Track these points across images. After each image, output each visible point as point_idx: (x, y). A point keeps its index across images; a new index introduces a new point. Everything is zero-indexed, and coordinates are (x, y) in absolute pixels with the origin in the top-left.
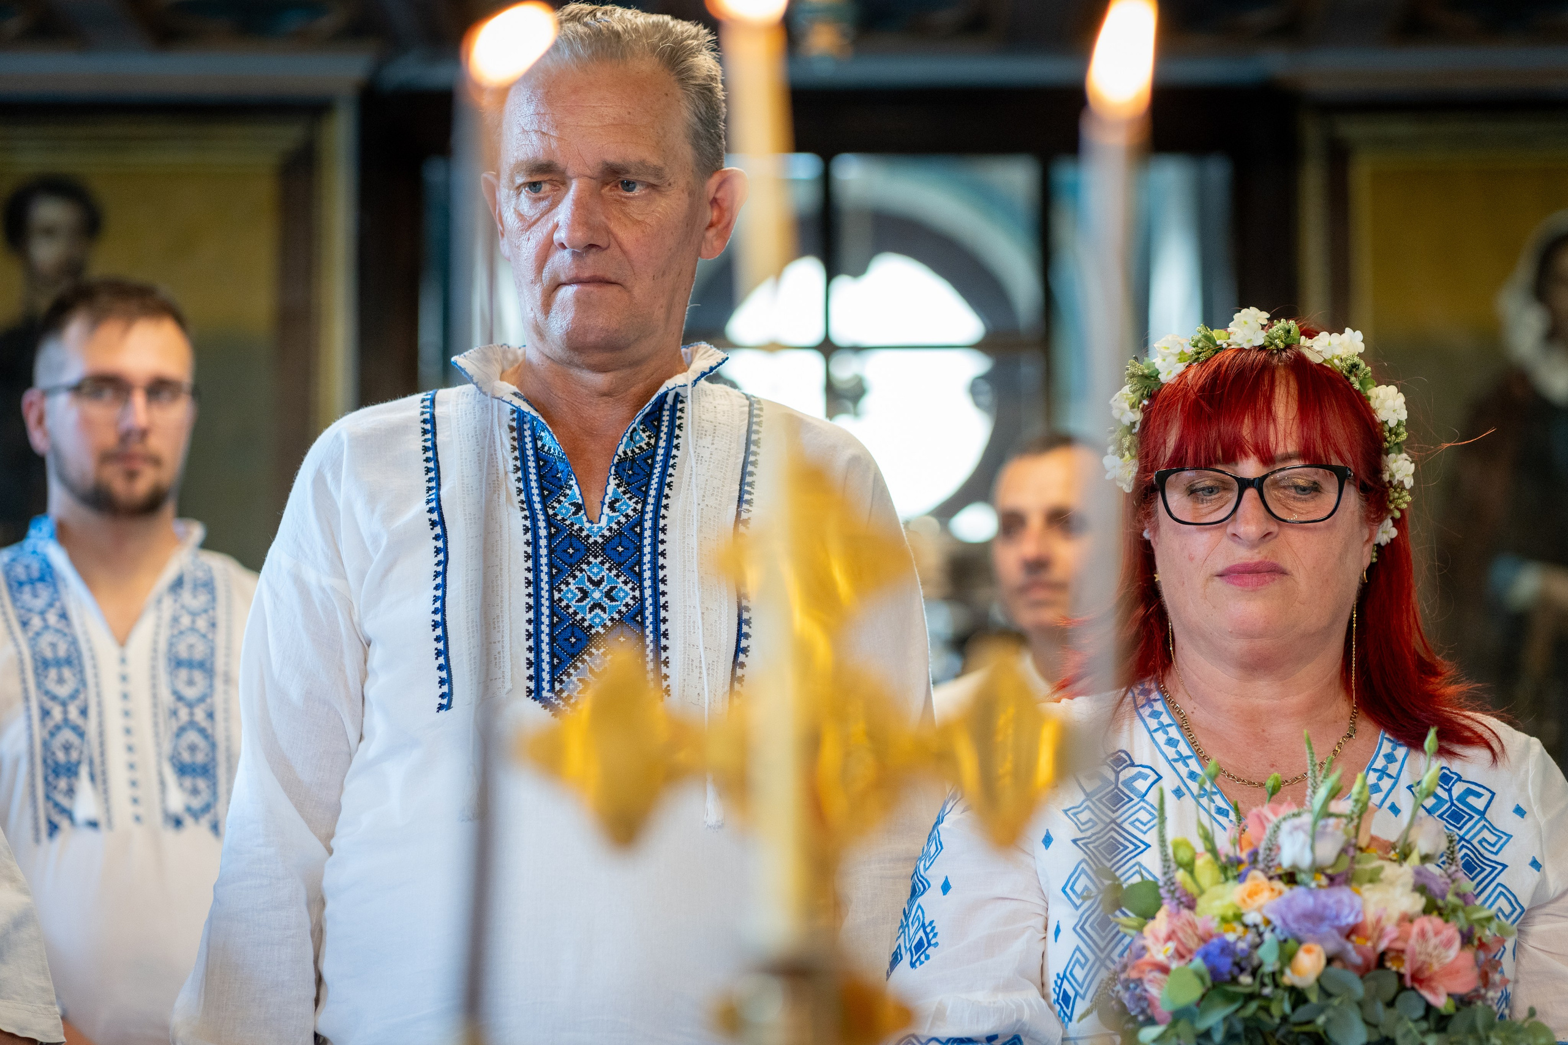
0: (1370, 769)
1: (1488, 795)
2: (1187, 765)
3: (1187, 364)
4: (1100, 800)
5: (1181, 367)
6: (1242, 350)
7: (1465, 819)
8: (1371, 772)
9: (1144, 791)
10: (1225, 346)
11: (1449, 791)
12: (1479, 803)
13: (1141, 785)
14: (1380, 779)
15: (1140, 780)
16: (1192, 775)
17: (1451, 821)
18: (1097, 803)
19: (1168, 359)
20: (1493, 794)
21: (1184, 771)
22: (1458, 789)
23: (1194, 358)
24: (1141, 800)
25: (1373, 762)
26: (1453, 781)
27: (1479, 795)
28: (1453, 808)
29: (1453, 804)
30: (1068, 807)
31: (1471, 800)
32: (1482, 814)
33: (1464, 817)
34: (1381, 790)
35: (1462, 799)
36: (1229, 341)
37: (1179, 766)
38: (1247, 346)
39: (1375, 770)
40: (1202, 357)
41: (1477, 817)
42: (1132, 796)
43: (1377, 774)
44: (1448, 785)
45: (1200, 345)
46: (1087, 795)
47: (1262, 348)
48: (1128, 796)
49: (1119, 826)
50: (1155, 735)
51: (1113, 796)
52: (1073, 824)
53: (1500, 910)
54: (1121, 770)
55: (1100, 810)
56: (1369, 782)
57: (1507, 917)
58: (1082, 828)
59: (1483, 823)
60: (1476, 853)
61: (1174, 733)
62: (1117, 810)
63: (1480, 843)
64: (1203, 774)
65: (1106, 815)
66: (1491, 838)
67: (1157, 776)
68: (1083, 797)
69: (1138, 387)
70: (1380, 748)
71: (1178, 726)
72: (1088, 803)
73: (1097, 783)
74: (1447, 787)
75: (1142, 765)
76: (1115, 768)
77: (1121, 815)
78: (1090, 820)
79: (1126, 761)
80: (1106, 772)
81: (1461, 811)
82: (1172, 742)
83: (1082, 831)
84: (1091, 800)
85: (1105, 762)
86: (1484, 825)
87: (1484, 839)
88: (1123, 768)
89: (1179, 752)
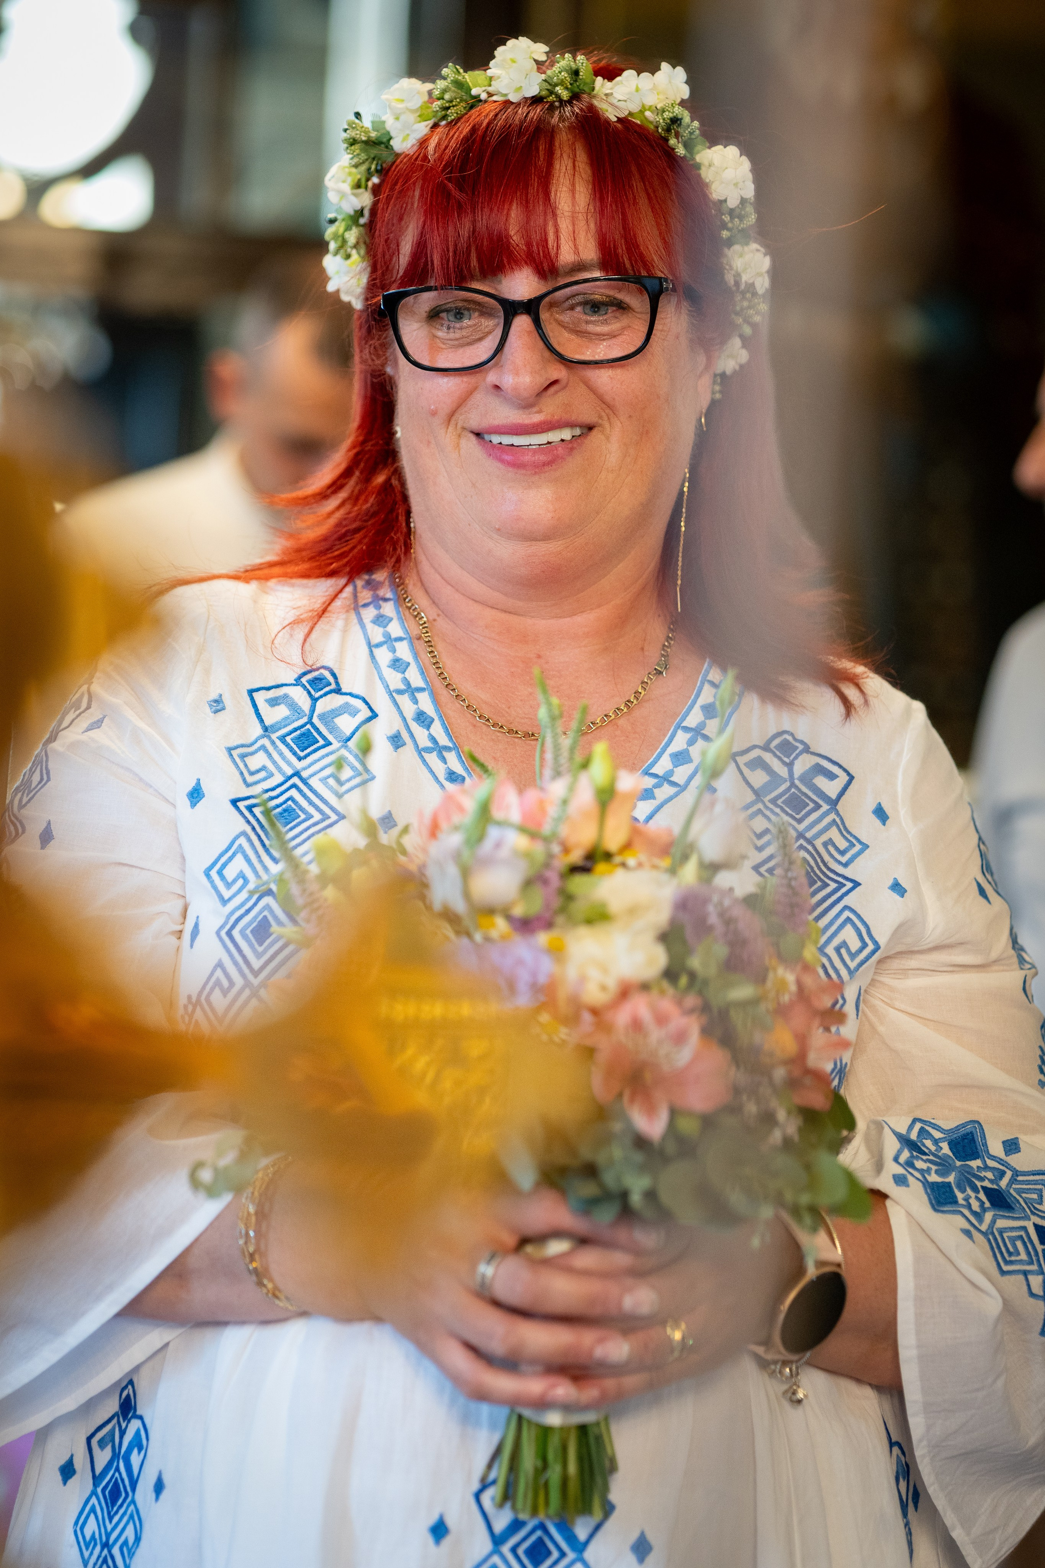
0: (678, 727)
1: (844, 778)
2: (415, 701)
3: (430, 123)
4: (282, 739)
5: (423, 129)
6: (507, 103)
7: (808, 808)
8: (680, 732)
9: (348, 733)
10: (484, 96)
11: (790, 766)
12: (831, 788)
13: (346, 723)
14: (691, 742)
15: (346, 716)
16: (422, 718)
17: (787, 809)
18: (278, 743)
19: (402, 118)
20: (851, 778)
21: (409, 709)
22: (802, 764)
23: (440, 114)
24: (342, 746)
25: (684, 719)
26: (797, 752)
27: (832, 776)
28: (793, 790)
29: (793, 785)
30: (235, 744)
31: (821, 782)
32: (834, 803)
33: (808, 805)
34: (690, 761)
35: (807, 778)
36: (490, 89)
37: (404, 701)
38: (514, 98)
39: (686, 729)
40: (452, 114)
41: (825, 807)
42: (330, 738)
43: (688, 736)
44: (788, 757)
45: (447, 96)
46: (266, 729)
47: (536, 100)
48: (324, 738)
49: (304, 781)
50: (376, 651)
51: (303, 735)
52: (237, 774)
53: (844, 944)
54: (321, 697)
55: (281, 754)
56: (674, 748)
57: (853, 956)
58: (250, 779)
59: (833, 816)
60: (819, 860)
61: (404, 651)
62: (306, 757)
63: (825, 845)
64: (436, 718)
65: (288, 763)
66: (842, 844)
67: (370, 714)
68: (258, 731)
69: (363, 156)
70: (698, 696)
71: (413, 640)
72: (265, 742)
73: (282, 711)
74: (786, 760)
75: (350, 694)
76: (313, 692)
77: (309, 766)
78: (264, 768)
79: (330, 684)
80: (299, 696)
81: (803, 797)
82: (397, 664)
83: (248, 785)
84: (269, 738)
85: (298, 682)
86: (834, 820)
87: (831, 841)
88: (325, 694)
89: (406, 682)
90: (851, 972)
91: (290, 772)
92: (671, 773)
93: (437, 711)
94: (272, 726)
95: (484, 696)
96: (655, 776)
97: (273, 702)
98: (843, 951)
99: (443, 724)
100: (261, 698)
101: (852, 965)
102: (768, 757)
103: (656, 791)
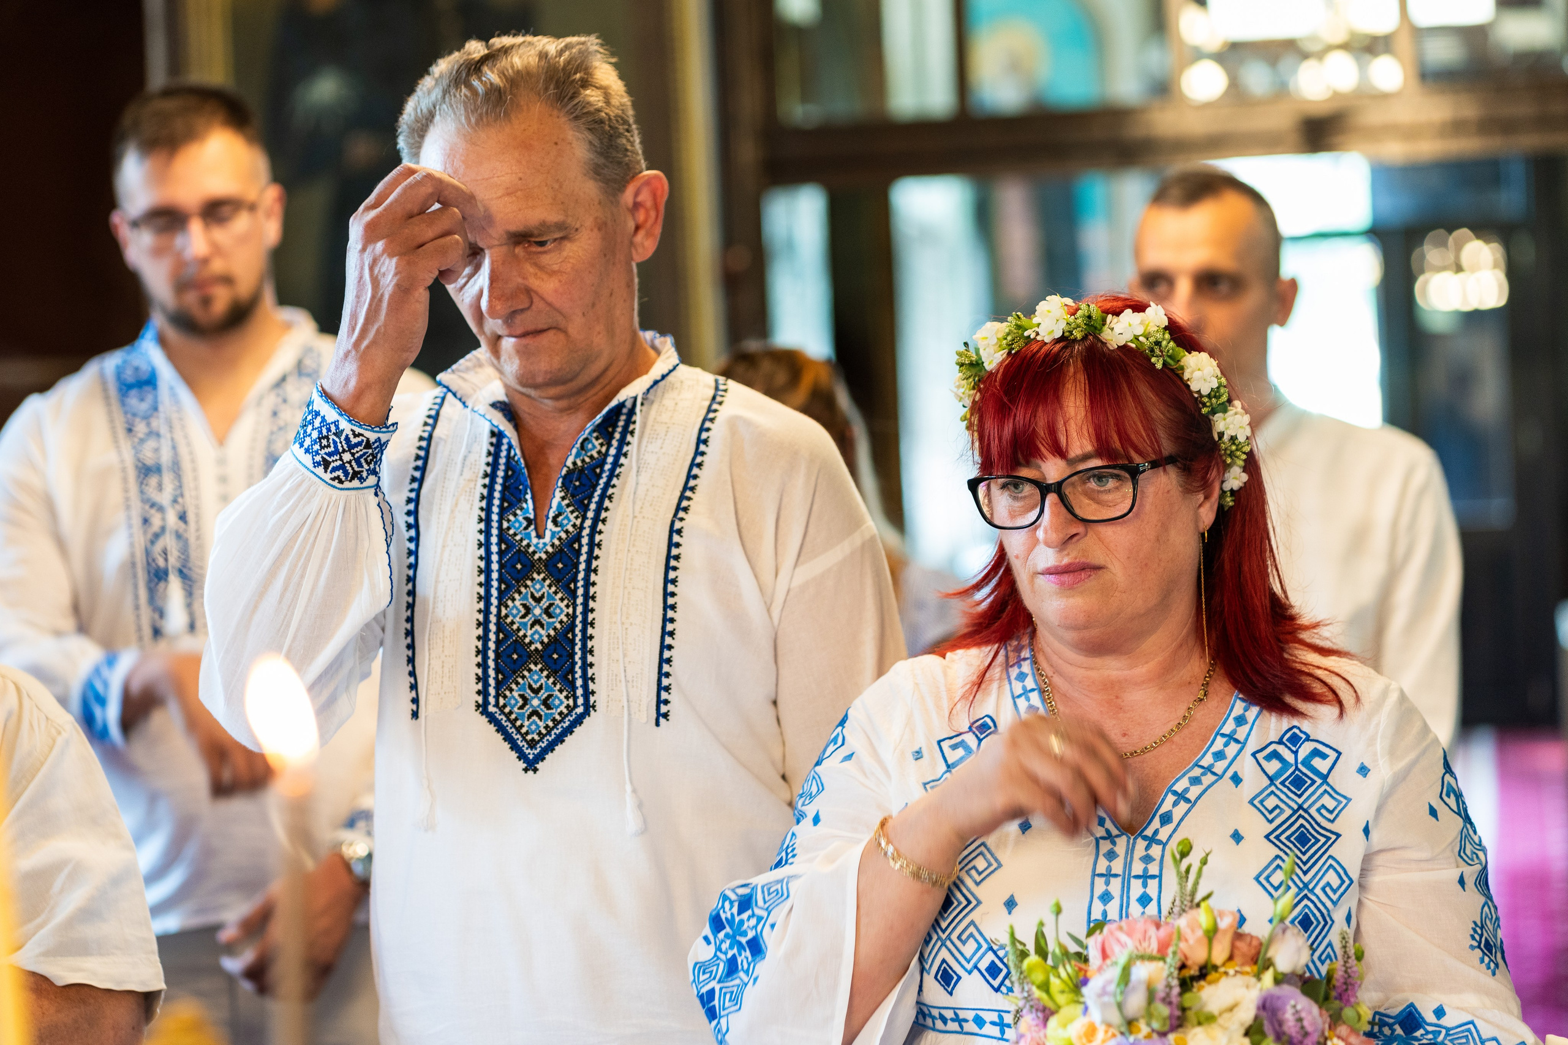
0: (1218, 733)
1: (1334, 756)
3: (1005, 352)
5: (1000, 356)
7: (1307, 784)
8: (1219, 737)
10: (1033, 335)
11: (1296, 753)
12: (1324, 766)
14: (1226, 744)
19: (987, 350)
20: (1339, 754)
22: (1305, 750)
25: (1221, 727)
26: (1301, 741)
27: (1324, 756)
28: (1298, 771)
29: (1297, 767)
30: (928, 780)
31: (1317, 762)
32: (1325, 778)
34: (1225, 758)
35: (1307, 762)
36: (1037, 330)
39: (1223, 735)
41: (1319, 781)
43: (1225, 740)
44: (1295, 745)
45: (1010, 337)
47: (1059, 340)
50: (1018, 701)
53: (1328, 884)
54: (984, 738)
56: (1214, 748)
57: (1336, 891)
59: (1325, 787)
60: (1313, 823)
61: (1035, 698)
63: (1318, 810)
66: (1331, 804)
68: (944, 768)
69: (968, 374)
70: (1232, 709)
71: (1041, 690)
72: (948, 775)
73: (960, 752)
74: (1294, 749)
76: (979, 735)
79: (990, 728)
80: (970, 739)
81: (1303, 777)
82: (1030, 709)
84: (951, 773)
85: (969, 729)
86: (1325, 789)
87: (1323, 805)
88: (987, 736)
90: (1335, 903)
92: (1213, 765)
94: (953, 764)
96: (1202, 768)
97: (954, 747)
98: (1328, 889)
100: (946, 745)
101: (1336, 897)
102: (1281, 749)
103: (1203, 778)
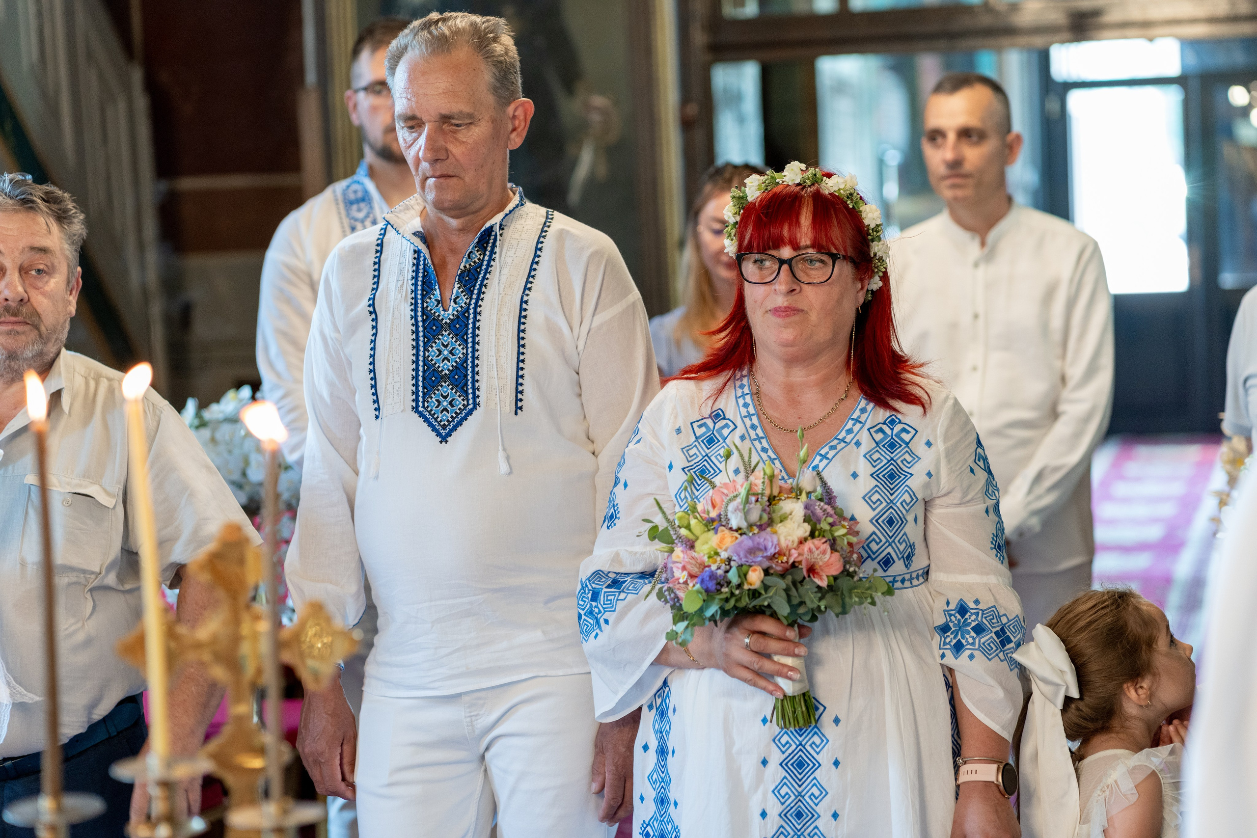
1: (913, 433)
2: (751, 420)
3: (762, 191)
4: (703, 441)
5: (758, 193)
6: (788, 185)
8: (850, 421)
9: (726, 436)
10: (781, 182)
11: (892, 430)
12: (906, 437)
13: (725, 432)
14: (854, 425)
15: (726, 429)
16: (753, 427)
17: (889, 449)
18: (701, 443)
19: (753, 191)
20: (918, 432)
21: (749, 423)
22: (897, 429)
24: (723, 442)
25: (852, 415)
26: (896, 423)
27: (908, 433)
28: (892, 440)
29: (892, 438)
30: (686, 446)
31: (903, 435)
32: (907, 444)
34: (853, 432)
35: (898, 435)
36: (783, 180)
37: (747, 420)
38: (791, 183)
39: (853, 420)
40: (768, 189)
41: (904, 446)
42: (720, 439)
43: (853, 422)
44: (892, 426)
46: (697, 438)
47: (799, 185)
48: (717, 439)
49: (709, 458)
50: (739, 401)
51: (710, 439)
52: (685, 457)
53: (904, 501)
54: (718, 422)
55: (702, 447)
56: (847, 428)
57: (908, 505)
58: (690, 459)
59: (907, 449)
60: (898, 468)
61: (748, 399)
62: (710, 448)
63: (902, 461)
64: (759, 426)
65: (704, 450)
66: (909, 459)
67: (734, 427)
68: (694, 439)
69: (737, 203)
70: (859, 404)
71: (752, 394)
72: (696, 443)
73: (703, 429)
74: (892, 428)
75: (729, 419)
76: (715, 420)
77: (711, 452)
78: (695, 454)
80: (710, 422)
81: (896, 443)
82: (746, 405)
83: (689, 462)
84: (698, 441)
85: (710, 417)
86: (907, 451)
87: (905, 459)
88: (719, 420)
89: (748, 412)
90: (907, 511)
91: (704, 454)
92: (845, 438)
93: (759, 423)
94: (699, 436)
95: (777, 415)
96: (839, 439)
97: (700, 426)
98: (904, 504)
99: (761, 428)
100: (695, 425)
101: (907, 508)
102: (885, 427)
103: (838, 446)
